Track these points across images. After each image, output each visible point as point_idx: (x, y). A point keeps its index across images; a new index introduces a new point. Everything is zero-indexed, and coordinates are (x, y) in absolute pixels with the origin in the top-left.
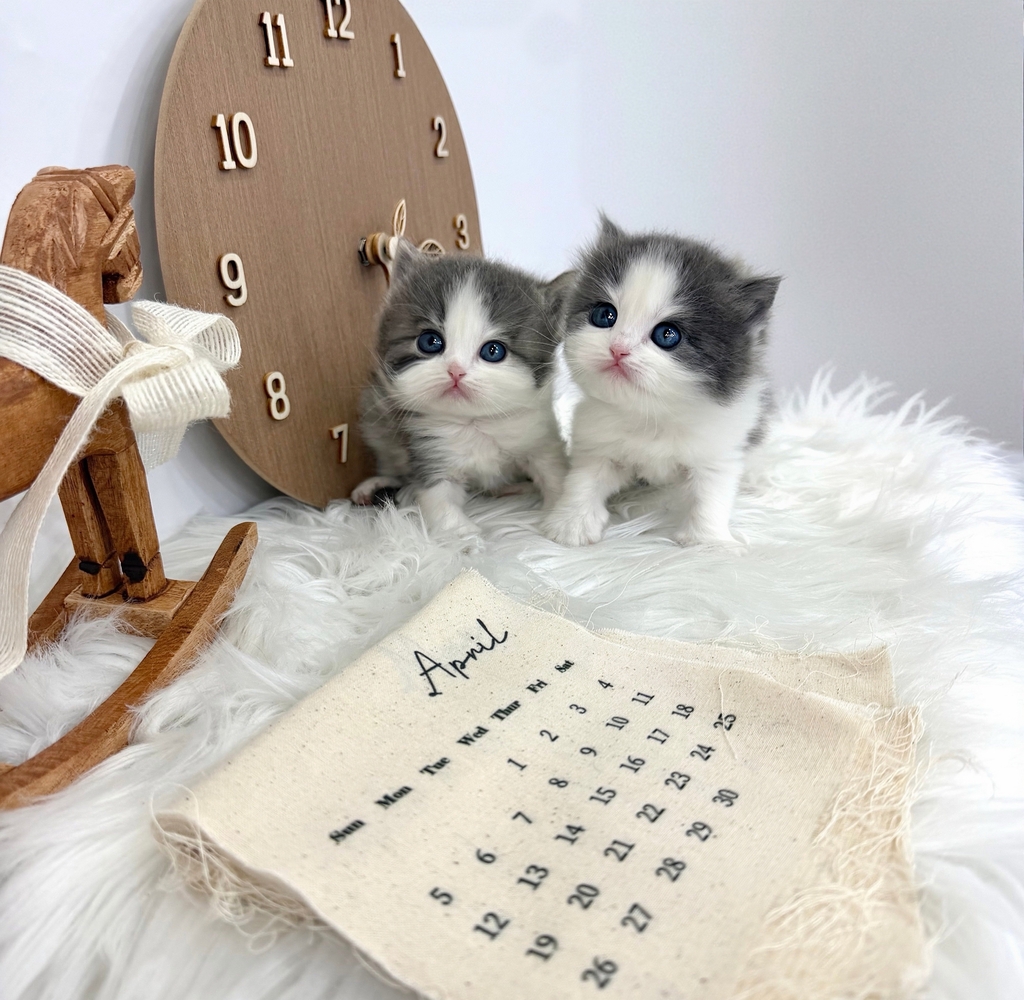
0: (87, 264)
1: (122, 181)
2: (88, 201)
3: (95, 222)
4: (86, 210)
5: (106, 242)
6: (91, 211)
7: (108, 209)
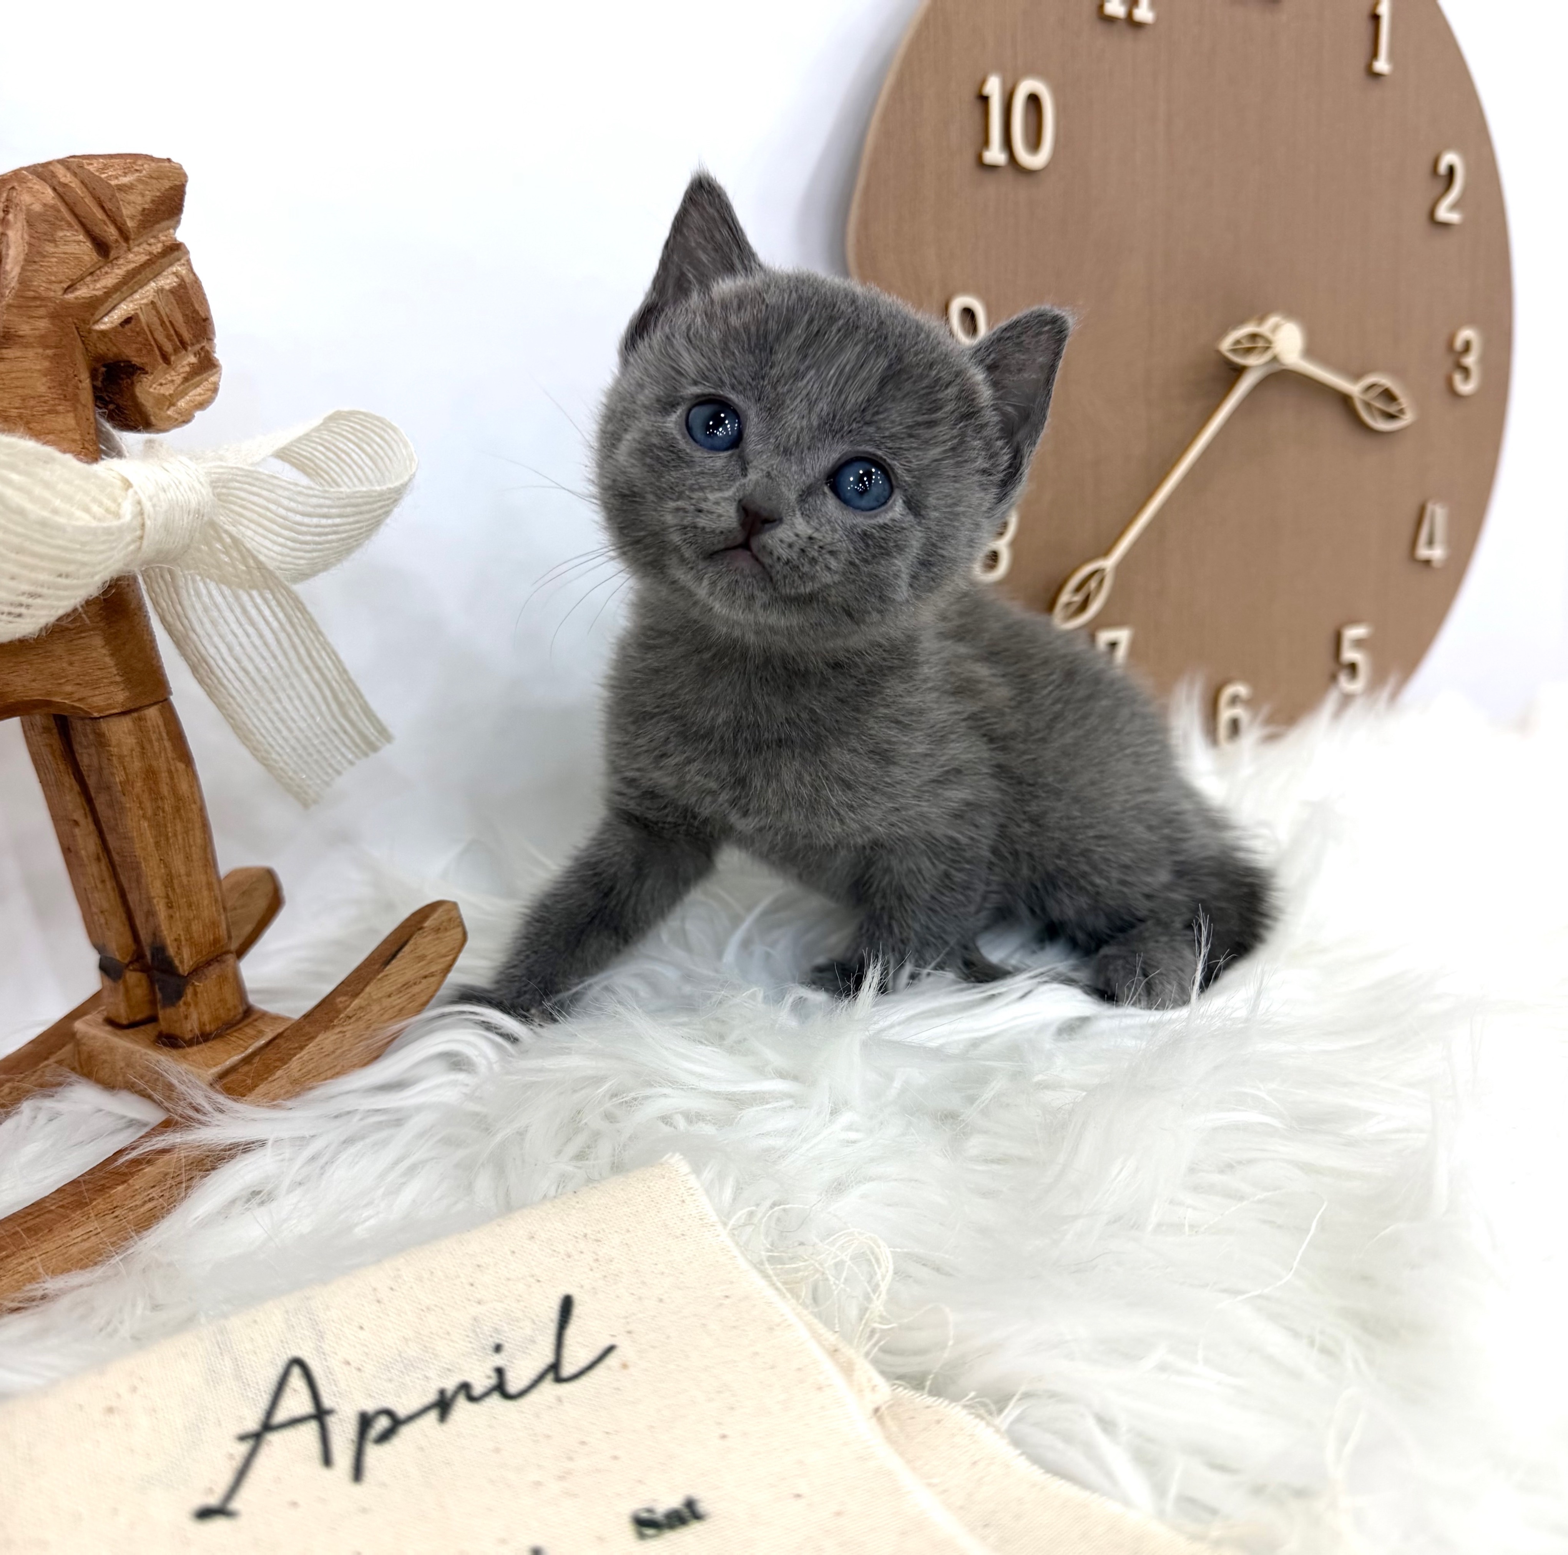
0: (25, 329)
1: (139, 180)
2: (37, 207)
3: (50, 248)
4: (30, 224)
5: (83, 292)
6: (43, 227)
7: (97, 230)
